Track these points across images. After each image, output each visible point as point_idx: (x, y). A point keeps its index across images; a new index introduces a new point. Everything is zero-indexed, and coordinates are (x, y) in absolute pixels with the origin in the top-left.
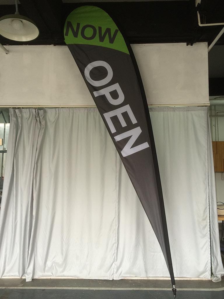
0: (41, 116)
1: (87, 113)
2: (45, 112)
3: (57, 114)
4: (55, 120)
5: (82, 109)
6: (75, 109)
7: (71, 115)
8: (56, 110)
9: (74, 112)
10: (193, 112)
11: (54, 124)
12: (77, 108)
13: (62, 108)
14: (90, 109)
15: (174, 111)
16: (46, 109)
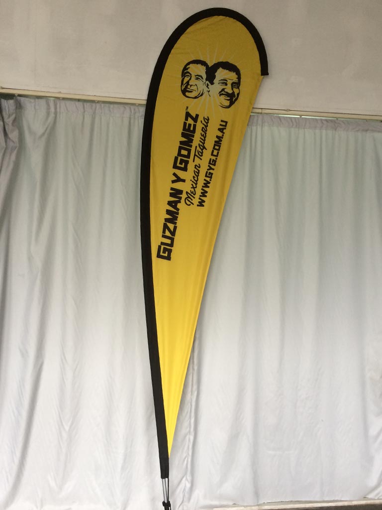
0: (9, 116)
1: (130, 118)
2: (19, 107)
3: (52, 115)
4: (46, 131)
6: (98, 106)
7: (88, 120)
9: (94, 113)
10: (376, 134)
11: (44, 139)
13: (64, 99)
16: (22, 99)
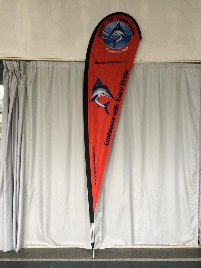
1: (69, 68)
5: (62, 62)
6: (55, 63)
8: (33, 63)
9: (53, 66)
10: (186, 69)
12: (57, 62)
13: (40, 61)
14: (72, 64)
15: (166, 68)
